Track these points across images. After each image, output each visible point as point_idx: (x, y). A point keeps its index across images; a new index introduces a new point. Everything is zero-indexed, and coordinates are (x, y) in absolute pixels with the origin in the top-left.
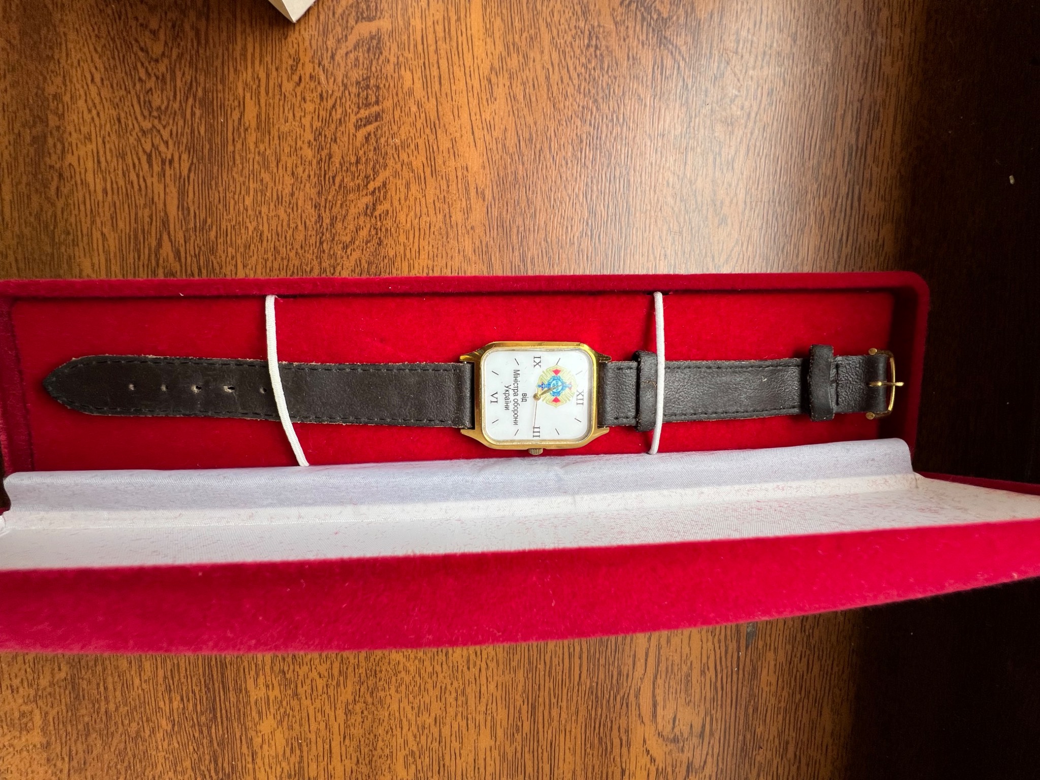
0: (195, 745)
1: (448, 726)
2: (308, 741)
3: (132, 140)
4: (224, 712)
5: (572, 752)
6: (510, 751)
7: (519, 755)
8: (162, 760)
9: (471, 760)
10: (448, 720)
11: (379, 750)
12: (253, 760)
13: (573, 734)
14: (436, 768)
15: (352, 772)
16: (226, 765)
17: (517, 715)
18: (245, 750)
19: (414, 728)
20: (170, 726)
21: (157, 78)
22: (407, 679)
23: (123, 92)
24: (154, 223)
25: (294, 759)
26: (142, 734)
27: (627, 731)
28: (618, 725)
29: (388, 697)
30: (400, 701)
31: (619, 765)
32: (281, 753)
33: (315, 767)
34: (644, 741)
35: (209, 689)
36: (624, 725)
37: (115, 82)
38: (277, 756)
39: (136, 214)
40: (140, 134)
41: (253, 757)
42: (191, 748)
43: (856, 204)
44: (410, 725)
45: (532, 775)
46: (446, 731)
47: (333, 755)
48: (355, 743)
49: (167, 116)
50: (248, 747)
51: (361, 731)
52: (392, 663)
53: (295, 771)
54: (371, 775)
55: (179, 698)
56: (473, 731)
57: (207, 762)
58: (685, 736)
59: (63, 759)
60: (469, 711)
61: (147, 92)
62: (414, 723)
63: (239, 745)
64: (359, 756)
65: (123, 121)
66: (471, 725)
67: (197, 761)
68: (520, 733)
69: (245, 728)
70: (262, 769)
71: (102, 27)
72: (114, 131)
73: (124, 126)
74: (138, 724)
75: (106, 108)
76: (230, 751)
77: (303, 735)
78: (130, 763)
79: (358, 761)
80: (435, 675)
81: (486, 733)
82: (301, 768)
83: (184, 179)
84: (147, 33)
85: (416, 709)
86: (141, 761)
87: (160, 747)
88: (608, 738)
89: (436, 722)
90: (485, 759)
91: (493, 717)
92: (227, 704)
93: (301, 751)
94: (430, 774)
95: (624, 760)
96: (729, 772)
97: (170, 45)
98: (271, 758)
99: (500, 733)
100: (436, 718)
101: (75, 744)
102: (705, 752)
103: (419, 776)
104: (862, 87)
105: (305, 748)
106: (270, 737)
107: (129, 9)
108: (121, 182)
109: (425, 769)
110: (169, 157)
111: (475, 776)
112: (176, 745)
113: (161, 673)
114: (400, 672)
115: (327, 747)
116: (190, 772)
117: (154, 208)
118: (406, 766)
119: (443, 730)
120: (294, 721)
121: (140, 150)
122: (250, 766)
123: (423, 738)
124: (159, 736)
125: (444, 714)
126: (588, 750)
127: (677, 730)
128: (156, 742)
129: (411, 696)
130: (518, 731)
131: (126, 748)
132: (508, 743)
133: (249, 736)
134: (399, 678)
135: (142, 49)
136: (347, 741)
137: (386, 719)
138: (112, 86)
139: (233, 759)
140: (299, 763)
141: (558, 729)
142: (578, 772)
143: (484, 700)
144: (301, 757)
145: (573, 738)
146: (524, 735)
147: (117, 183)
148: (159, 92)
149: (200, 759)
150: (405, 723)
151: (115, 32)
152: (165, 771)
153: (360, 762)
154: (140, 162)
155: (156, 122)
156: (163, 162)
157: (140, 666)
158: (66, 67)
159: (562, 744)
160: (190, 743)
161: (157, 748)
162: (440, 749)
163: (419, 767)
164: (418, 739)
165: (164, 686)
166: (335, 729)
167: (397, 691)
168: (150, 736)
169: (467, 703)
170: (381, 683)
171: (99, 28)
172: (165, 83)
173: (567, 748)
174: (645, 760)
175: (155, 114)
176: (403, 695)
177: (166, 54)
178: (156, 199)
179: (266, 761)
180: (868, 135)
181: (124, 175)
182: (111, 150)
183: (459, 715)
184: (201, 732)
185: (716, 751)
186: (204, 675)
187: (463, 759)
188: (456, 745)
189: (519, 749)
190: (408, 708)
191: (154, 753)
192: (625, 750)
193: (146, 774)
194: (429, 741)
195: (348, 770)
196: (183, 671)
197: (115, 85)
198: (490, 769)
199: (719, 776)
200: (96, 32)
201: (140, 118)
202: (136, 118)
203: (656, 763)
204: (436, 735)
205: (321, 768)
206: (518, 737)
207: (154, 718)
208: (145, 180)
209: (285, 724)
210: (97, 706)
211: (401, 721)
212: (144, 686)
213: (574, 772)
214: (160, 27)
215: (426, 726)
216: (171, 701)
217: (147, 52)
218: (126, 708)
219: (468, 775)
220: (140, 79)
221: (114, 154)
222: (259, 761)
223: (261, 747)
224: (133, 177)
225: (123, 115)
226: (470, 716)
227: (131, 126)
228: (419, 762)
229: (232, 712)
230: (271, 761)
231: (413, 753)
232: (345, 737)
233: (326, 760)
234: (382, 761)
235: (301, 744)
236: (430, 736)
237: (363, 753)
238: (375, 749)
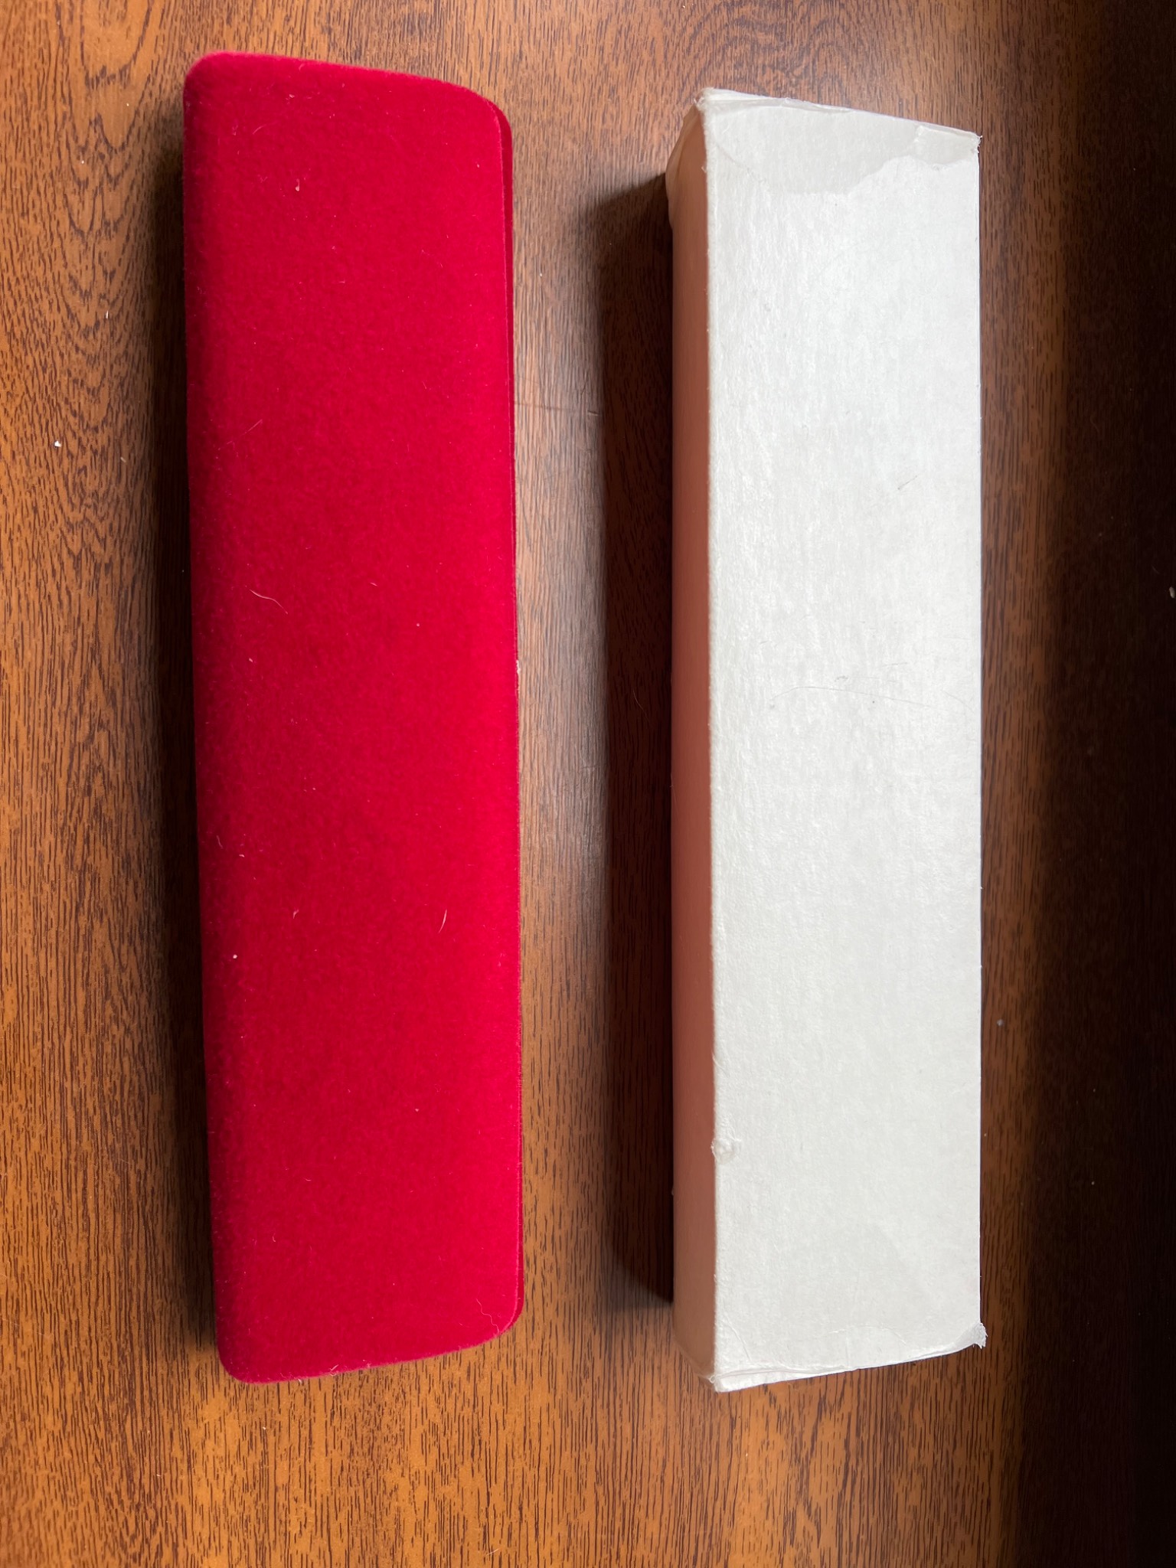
0: (97, 1452)
1: (487, 1379)
2: (277, 1427)
3: (52, 536)
4: (146, 1393)
5: (662, 1400)
6: (575, 1407)
7: (588, 1412)
8: (42, 1482)
9: (519, 1430)
10: (487, 1371)
11: (384, 1429)
12: (189, 1467)
13: (664, 1371)
14: (468, 1448)
15: (342, 1470)
16: (145, 1481)
17: (585, 1350)
18: (177, 1452)
19: (437, 1387)
20: (60, 1425)
21: (95, 453)
23: (43, 471)
24: (79, 652)
25: (254, 1459)
26: (13, 1442)
31: (727, 1412)
32: (233, 1449)
33: (286, 1468)
35: (124, 1358)
37: (32, 457)
39: (54, 639)
40: (65, 530)
41: (189, 1462)
42: (91, 1458)
44: (431, 1382)
45: (606, 1442)
46: (483, 1388)
47: (314, 1446)
48: (348, 1422)
49: (106, 505)
50: (182, 1448)
51: (358, 1402)
53: (254, 1478)
54: (371, 1471)
55: (75, 1377)
56: (523, 1382)
57: (116, 1478)
60: (517, 1352)
61: (79, 473)
63: (168, 1446)
64: (354, 1443)
65: (41, 510)
66: (521, 1374)
67: (99, 1478)
68: (591, 1378)
69: (180, 1416)
70: (204, 1480)
71: (17, 383)
72: (27, 524)
73: (42, 518)
74: (8, 1426)
75: (17, 494)
76: (153, 1458)
77: (268, 1418)
79: (352, 1450)
81: (541, 1382)
82: (264, 1472)
83: (127, 592)
84: (84, 392)
87: (41, 1461)
89: (469, 1375)
90: (540, 1426)
91: (551, 1359)
92: (153, 1379)
93: (265, 1443)
94: (459, 1458)
97: (115, 409)
98: (217, 1461)
99: (561, 1381)
100: (469, 1368)
103: (442, 1463)
105: (271, 1439)
106: (218, 1426)
107: (58, 359)
108: (33, 595)
109: (452, 1452)
110: (107, 560)
111: (525, 1454)
112: (67, 1455)
113: (49, 1338)
115: (305, 1433)
116: (87, 1497)
117: (80, 631)
118: (425, 1452)
119: (479, 1386)
120: (255, 1396)
121: (65, 551)
122: (184, 1478)
123: (450, 1402)
124: (41, 1442)
125: (481, 1360)
126: (685, 1394)
128: (36, 1454)
130: (586, 1373)
132: (572, 1396)
133: (184, 1428)
135: (74, 414)
136: (336, 1419)
137: (395, 1379)
138: (28, 464)
139: (158, 1468)
140: (261, 1464)
141: (642, 1366)
142: (671, 1430)
143: (539, 1333)
144: (265, 1453)
145: (663, 1378)
147: (26, 596)
148: (97, 473)
149: (104, 1475)
150: (424, 1381)
151: (36, 390)
152: (48, 1501)
153: (356, 1450)
154: (62, 568)
155: (90, 512)
156: (97, 568)
157: (16, 1330)
159: (649, 1387)
160: (90, 1450)
161: (37, 1463)
162: (475, 1418)
163: (444, 1450)
164: (442, 1405)
165: (52, 1360)
166: (319, 1404)
168: (26, 1444)
169: (514, 1340)
171: (13, 383)
172: (106, 460)
173: (655, 1393)
175: (89, 501)
177: (110, 420)
178: (84, 619)
179: (210, 1465)
181: (38, 585)
182: (21, 551)
183: (504, 1359)
184: (108, 1429)
186: (118, 1335)
187: (508, 1428)
188: (497, 1408)
189: (588, 1402)
191: (30, 1471)
193: (17, 1508)
194: (459, 1405)
195: (337, 1467)
196: (84, 1332)
197: (32, 461)
198: (547, 1441)
199: (861, 1413)
200: (9, 388)
201: (66, 507)
202: (61, 508)
203: (777, 1404)
204: (470, 1395)
205: (295, 1469)
207: (34, 1414)
208: (69, 593)
209: (241, 1403)
211: (418, 1377)
212: (21, 1362)
213: (665, 1431)
214: (102, 384)
215: (455, 1382)
216: (62, 1383)
217: (82, 418)
219: (515, 1454)
220: (69, 453)
221: (25, 556)
222: (198, 1469)
223: (203, 1445)
225: (41, 503)
226: (518, 1360)
227: (52, 518)
228: (443, 1442)
229: (160, 1391)
230: (218, 1466)
231: (434, 1428)
232: (333, 1414)
233: (302, 1454)
234: (388, 1446)
235: (265, 1433)
236: (461, 1398)
237: (359, 1436)
238: (379, 1428)
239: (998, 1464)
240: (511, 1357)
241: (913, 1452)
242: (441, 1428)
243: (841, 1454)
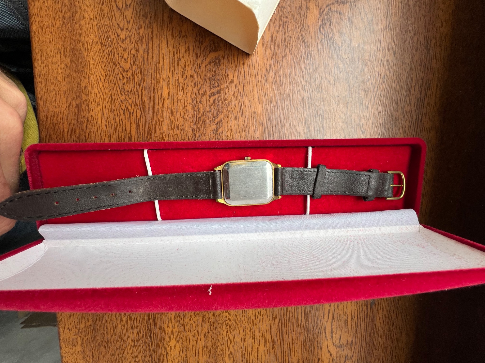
0: (143, 351)
1: (246, 342)
2: (189, 349)
3: (117, 104)
4: (155, 337)
5: (297, 352)
6: (272, 352)
7: (276, 353)
8: (130, 357)
9: (256, 356)
10: (247, 340)
11: (218, 352)
13: (298, 344)
14: (241, 359)
16: (156, 359)
17: (275, 337)
18: (163, 353)
19: (233, 343)
20: (133, 344)
21: (127, 78)
22: (230, 323)
23: (113, 85)
24: (126, 138)
25: (183, 356)
26: (122, 347)
27: (320, 343)
28: (317, 341)
29: (222, 331)
30: (227, 332)
31: (317, 357)
33: (192, 359)
34: (328, 347)
35: (149, 328)
36: (319, 341)
37: (110, 81)
38: (177, 355)
39: (119, 135)
40: (120, 102)
41: (167, 355)
42: (142, 352)
43: (420, 123)
44: (231, 342)
46: (246, 344)
47: (199, 354)
48: (208, 350)
49: (131, 94)
50: (165, 352)
51: (211, 345)
52: (224, 317)
53: (184, 361)
55: (136, 332)
56: (257, 344)
57: (148, 358)
58: (345, 344)
59: (90, 357)
60: (255, 336)
61: (123, 85)
62: (232, 341)
63: (161, 351)
65: (113, 97)
66: (256, 342)
67: (144, 357)
69: (164, 344)
70: (171, 360)
71: (104, 58)
72: (109, 101)
73: (113, 99)
74: (120, 343)
75: (106, 92)
76: (157, 353)
77: (187, 346)
78: (117, 358)
79: (210, 356)
80: (241, 322)
81: (262, 345)
82: (186, 360)
83: (138, 120)
84: (123, 60)
85: (234, 335)
86: (121, 358)
87: (129, 352)
88: (313, 346)
90: (262, 355)
91: (265, 338)
92: (156, 334)
93: (187, 353)
95: (319, 355)
96: (362, 359)
97: (132, 64)
98: (174, 356)
99: (268, 344)
100: (242, 339)
101: (95, 350)
102: (353, 351)
104: (423, 74)
105: (188, 352)
106: (174, 347)
107: (115, 50)
108: (112, 122)
109: (237, 360)
110: (132, 111)
112: (135, 350)
113: (129, 322)
114: (227, 320)
115: (197, 351)
117: (126, 132)
118: (229, 359)
119: (244, 344)
120: (183, 341)
121: (120, 108)
122: (166, 359)
123: (237, 347)
124: (129, 347)
125: (245, 337)
126: (304, 351)
127: (341, 343)
128: (128, 350)
129: (231, 330)
130: (275, 343)
131: (115, 353)
132: (271, 349)
133: (165, 347)
134: (227, 323)
135: (121, 67)
136: (205, 349)
137: (221, 340)
138: (108, 82)
139: (159, 356)
140: (186, 358)
141: (292, 343)
142: (300, 360)
143: (261, 332)
144: (186, 355)
145: (298, 346)
146: (278, 345)
147: (111, 122)
148: (128, 85)
149: (145, 357)
151: (109, 60)
154: (120, 114)
155: (127, 97)
156: (130, 113)
157: (121, 319)
158: (89, 75)
159: (293, 348)
160: (141, 350)
161: (128, 352)
162: (243, 351)
163: (235, 359)
164: (234, 347)
165: (130, 328)
166: (200, 344)
167: (226, 328)
168: (125, 347)
169: (254, 333)
170: (219, 325)
171: (103, 58)
172: (130, 80)
173: (295, 350)
174: (328, 355)
175: (126, 93)
176: (228, 330)
177: (131, 68)
178: (127, 129)
179: (172, 357)
180: (425, 94)
181: (114, 119)
182: (108, 109)
183: (251, 337)
184: (146, 346)
185: (357, 351)
186: (147, 322)
187: (253, 355)
188: (250, 350)
189: (276, 351)
190: (230, 335)
191: (126, 354)
192: (319, 351)
194: (239, 348)
195: (206, 360)
196: (138, 322)
197: (110, 82)
198: (264, 359)
199: (358, 361)
200: (102, 60)
201: (120, 95)
202: (118, 95)
203: (332, 356)
204: (242, 346)
205: (194, 360)
206: (276, 346)
207: (126, 340)
208: (122, 121)
209: (180, 342)
210: (103, 336)
211: (227, 340)
212: (123, 327)
213: (298, 360)
214: (128, 57)
215: (238, 342)
216: (133, 333)
217: (123, 68)
218: (115, 337)
220: (120, 79)
221: (110, 111)
222: (169, 357)
223: (170, 351)
224: (117, 120)
225: (113, 94)
226: (255, 338)
227: (116, 99)
228: (235, 357)
229: (158, 337)
231: (232, 353)
232: (204, 347)
233: (196, 356)
234: (219, 356)
235: (186, 350)
236: (239, 346)
237: (211, 353)
240: (253, 337)
242: (234, 353)
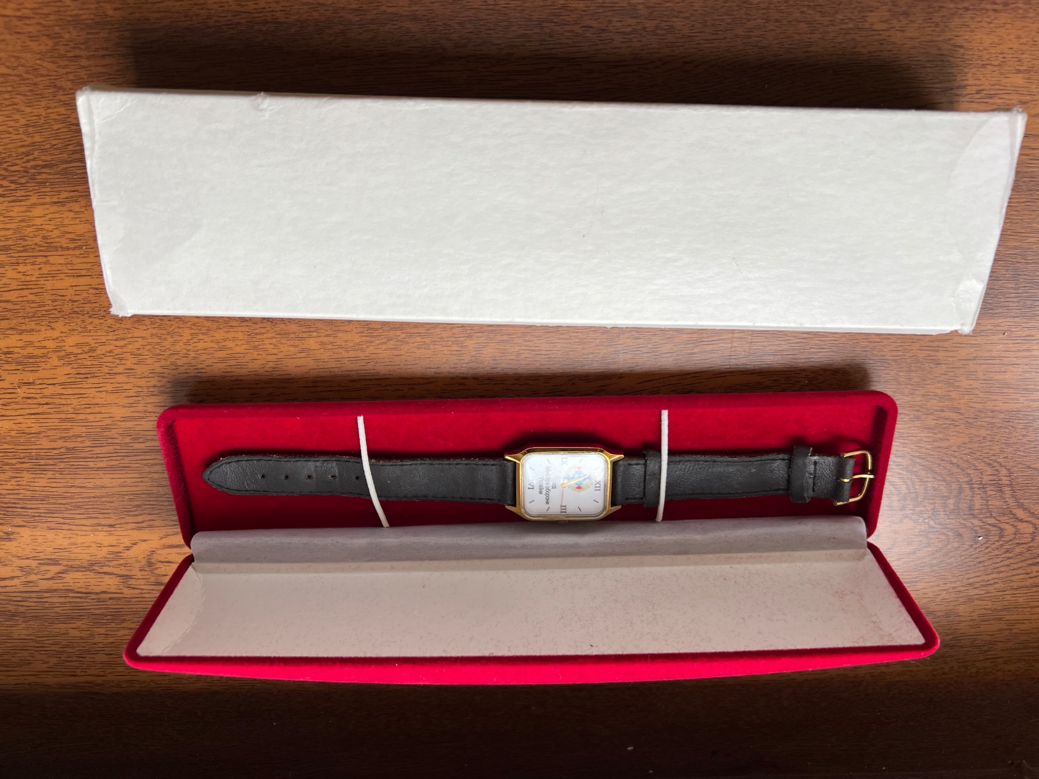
0: (60, 146)
1: (126, 380)
2: (86, 255)
5: (122, 484)
6: (113, 433)
7: (110, 441)
8: (36, 112)
9: (96, 401)
10: (132, 380)
11: (90, 320)
12: (56, 203)
13: (141, 484)
14: (83, 371)
15: (62, 296)
16: (44, 176)
18: (64, 195)
19: (118, 351)
22: (167, 344)
25: (64, 242)
26: (61, 92)
27: (150, 526)
28: (154, 519)
29: (145, 327)
30: (143, 338)
31: (117, 522)
32: (66, 229)
33: (60, 262)
34: (145, 541)
36: (156, 523)
38: (64, 226)
41: (58, 202)
42: (55, 142)
44: (122, 347)
45: (93, 452)
46: (121, 378)
47: (76, 278)
48: (93, 299)
50: (67, 198)
52: (180, 330)
53: (52, 243)
54: (63, 313)
56: (126, 401)
57: (44, 158)
58: (156, 572)
59: (19, 10)
60: (145, 398)
62: (124, 350)
63: (68, 189)
64: (80, 302)
66: (131, 400)
67: (42, 147)
68: (133, 441)
70: (47, 212)
76: (59, 180)
77: (91, 250)
78: (28, 79)
79: (75, 301)
80: (174, 368)
81: (126, 412)
82: (56, 249)
85: (139, 352)
86: (31, 91)
87: (50, 111)
88: (142, 512)
89: (128, 369)
90: (100, 413)
91: (143, 418)
93: (74, 249)
94: (75, 366)
95: (123, 526)
96: (129, 606)
98: (60, 220)
99: (130, 424)
100: (133, 369)
101: (38, 24)
102: (143, 587)
103: (71, 356)
105: (78, 252)
106: (83, 219)
109: (79, 361)
111: (81, 405)
112: (56, 127)
114: (172, 337)
115: (83, 272)
116: (29, 140)
118: (77, 345)
119: (121, 376)
122: (48, 200)
123: (110, 359)
125: (138, 376)
126: (127, 497)
127: (159, 565)
128: (55, 107)
129: (150, 347)
130: (134, 439)
131: (42, 76)
132: (120, 431)
133: (80, 199)
134: (166, 336)
136: (94, 291)
139: (53, 184)
140: (61, 247)
141: (142, 471)
142: (104, 490)
144: (68, 249)
145: (136, 484)
146: (131, 445)
147: (598, 84)
149: (44, 150)
150: (122, 343)
151: (726, 85)
152: (24, 116)
153: (75, 303)
159: (130, 476)
160: (60, 141)
161: (49, 108)
162: (102, 374)
163: (80, 356)
164: (108, 354)
167: (152, 335)
169: (153, 395)
170: (158, 321)
171: (730, 71)
173: (126, 480)
174: (126, 542)
176: (150, 341)
179: (57, 215)
182: (626, 78)
183: (140, 390)
185: (147, 595)
187: (97, 394)
188: (109, 387)
189: (117, 441)
190: (137, 345)
191: (43, 104)
192: (133, 526)
193: (19, 96)
194: (108, 364)
195: (63, 292)
197: (682, 84)
198: (91, 417)
199: (124, 600)
200: (727, 68)
203: (125, 551)
204: (115, 370)
205: (60, 267)
206: (128, 440)
210: (83, 47)
211: (124, 339)
213: (103, 487)
215: (123, 362)
218: (85, 77)
219: (81, 399)
221: (624, 81)
222: (55, 208)
223: (70, 211)
225: (656, 91)
226: (140, 398)
228: (86, 356)
230: (57, 220)
231: (93, 350)
232: (97, 289)
233: (70, 271)
234: (80, 323)
235: (82, 248)
236: (113, 365)
237: (85, 305)
238: (90, 317)
239: (99, 680)
240: (141, 394)
241: (102, 631)
242: (93, 354)
243: (98, 589)
